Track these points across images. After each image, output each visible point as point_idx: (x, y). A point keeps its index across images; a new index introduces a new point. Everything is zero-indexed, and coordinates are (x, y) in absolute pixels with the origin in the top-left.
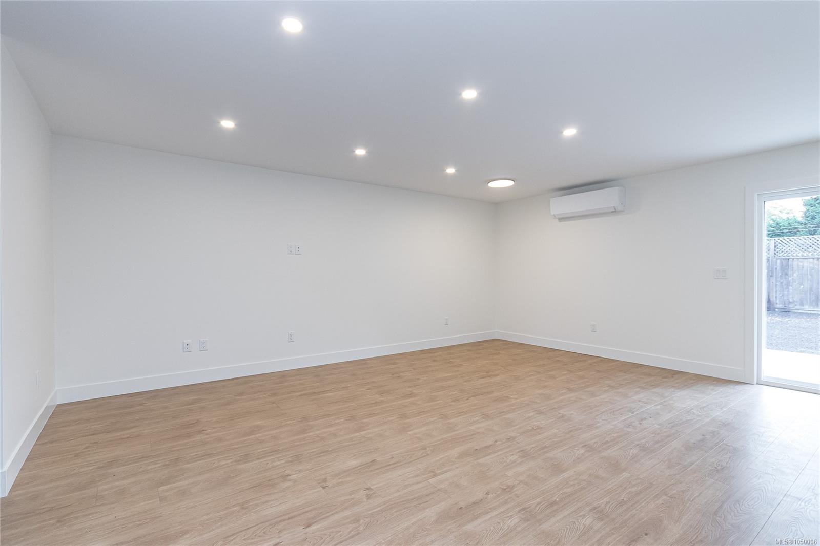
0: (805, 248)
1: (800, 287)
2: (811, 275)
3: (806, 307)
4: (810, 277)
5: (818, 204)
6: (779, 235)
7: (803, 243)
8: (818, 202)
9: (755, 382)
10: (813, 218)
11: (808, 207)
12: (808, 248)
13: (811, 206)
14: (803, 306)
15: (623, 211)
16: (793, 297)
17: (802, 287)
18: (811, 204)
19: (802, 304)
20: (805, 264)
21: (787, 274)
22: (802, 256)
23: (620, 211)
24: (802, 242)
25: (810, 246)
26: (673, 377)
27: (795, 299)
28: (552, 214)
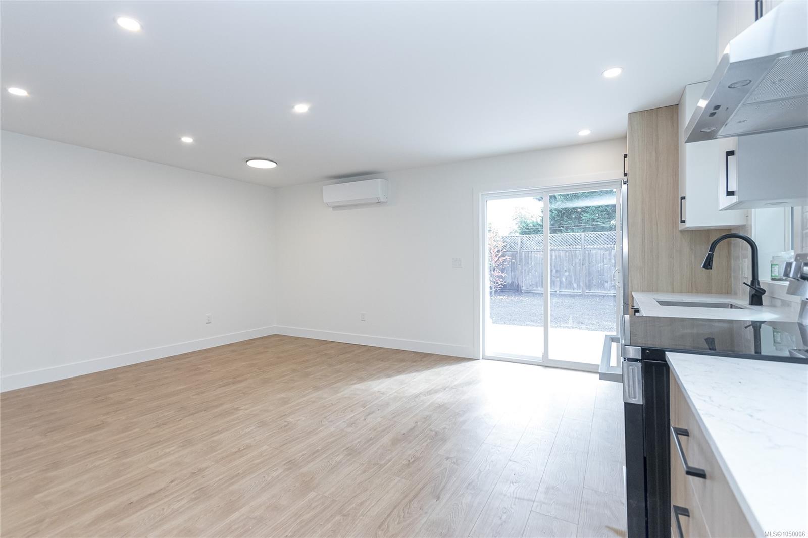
0: (539, 244)
1: (535, 273)
3: (539, 288)
4: (541, 265)
6: (528, 234)
9: (481, 357)
15: (386, 203)
17: (537, 273)
19: (537, 287)
20: (539, 256)
21: (528, 263)
22: (537, 249)
23: (384, 203)
25: (541, 242)
26: (421, 361)
27: (533, 283)
28: (325, 202)
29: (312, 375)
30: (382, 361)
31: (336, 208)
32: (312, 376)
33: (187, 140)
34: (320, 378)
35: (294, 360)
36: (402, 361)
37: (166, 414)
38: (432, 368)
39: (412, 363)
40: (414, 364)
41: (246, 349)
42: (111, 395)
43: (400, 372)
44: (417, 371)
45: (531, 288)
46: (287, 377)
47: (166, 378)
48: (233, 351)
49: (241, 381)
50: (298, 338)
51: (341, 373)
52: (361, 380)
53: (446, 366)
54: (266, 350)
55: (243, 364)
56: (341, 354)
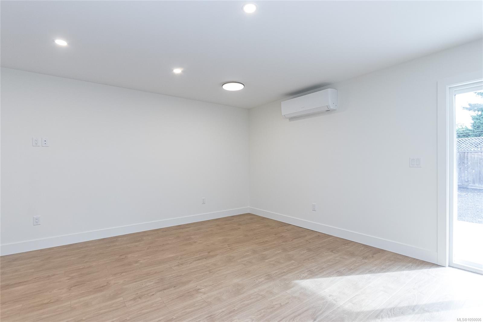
0: (476, 145)
1: (472, 171)
2: (480, 163)
3: (477, 185)
4: (479, 164)
5: (482, 118)
7: (475, 142)
8: (481, 117)
9: (447, 264)
10: (478, 127)
11: (475, 120)
12: (478, 145)
13: (477, 119)
14: (475, 184)
15: (335, 110)
16: (468, 178)
17: (474, 171)
18: (477, 118)
19: (474, 183)
20: (476, 156)
21: (464, 163)
22: (474, 150)
23: (333, 110)
24: (473, 141)
25: (479, 144)
28: (283, 114)
29: (268, 259)
30: (332, 251)
31: (292, 119)
32: (267, 261)
33: (177, 71)
34: (274, 265)
35: (257, 239)
36: (352, 255)
37: (148, 284)
38: (388, 271)
39: (363, 259)
40: (366, 261)
41: (226, 224)
42: (129, 256)
43: (352, 270)
44: (371, 272)
45: (466, 184)
46: (246, 259)
47: (167, 244)
48: (218, 225)
49: (212, 256)
50: (264, 218)
51: (293, 261)
52: (312, 274)
53: (404, 270)
54: (239, 227)
55: (219, 238)
56: (295, 239)
